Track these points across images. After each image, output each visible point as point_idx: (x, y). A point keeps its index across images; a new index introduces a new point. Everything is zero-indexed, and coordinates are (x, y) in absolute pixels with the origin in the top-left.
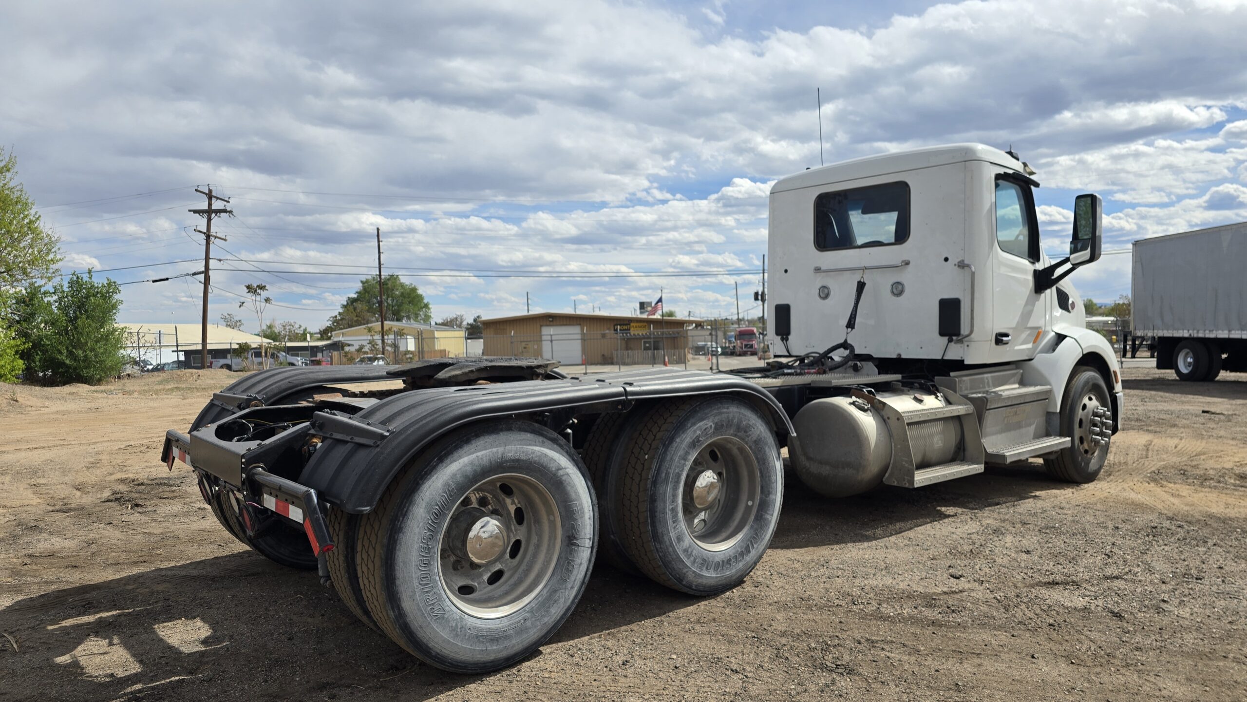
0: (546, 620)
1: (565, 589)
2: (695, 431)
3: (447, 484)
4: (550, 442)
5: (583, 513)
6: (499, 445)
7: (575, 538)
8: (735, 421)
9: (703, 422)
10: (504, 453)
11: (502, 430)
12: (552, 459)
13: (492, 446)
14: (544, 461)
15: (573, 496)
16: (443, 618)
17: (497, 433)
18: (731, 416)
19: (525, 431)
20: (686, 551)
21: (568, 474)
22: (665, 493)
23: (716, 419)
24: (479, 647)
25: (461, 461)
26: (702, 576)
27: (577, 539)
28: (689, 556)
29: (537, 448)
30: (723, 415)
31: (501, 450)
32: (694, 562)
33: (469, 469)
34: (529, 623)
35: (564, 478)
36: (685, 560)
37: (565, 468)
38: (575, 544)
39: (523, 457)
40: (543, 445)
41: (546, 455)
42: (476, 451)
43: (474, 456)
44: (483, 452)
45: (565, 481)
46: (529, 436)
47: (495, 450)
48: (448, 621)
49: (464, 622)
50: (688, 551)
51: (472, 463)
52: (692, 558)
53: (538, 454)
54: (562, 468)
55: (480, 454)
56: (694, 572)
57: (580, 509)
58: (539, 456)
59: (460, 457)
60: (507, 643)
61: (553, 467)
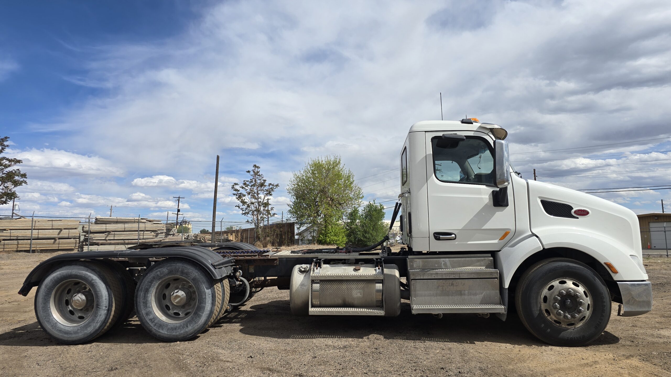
0: (86, 331)
1: (94, 322)
2: (157, 272)
3: (51, 280)
4: (91, 270)
5: (102, 297)
6: (70, 269)
7: (98, 305)
8: (180, 270)
9: (161, 269)
10: (71, 272)
11: (73, 265)
12: (90, 276)
13: (67, 270)
14: (87, 276)
15: (98, 290)
16: (49, 321)
17: (71, 266)
18: (177, 267)
19: (82, 266)
20: (151, 320)
21: (96, 282)
22: (140, 295)
23: (169, 268)
24: (61, 334)
25: (57, 273)
26: (159, 332)
27: (99, 306)
28: (152, 322)
29: (84, 272)
30: (173, 267)
31: (70, 271)
32: (155, 325)
33: (59, 276)
34: (79, 331)
35: (94, 283)
36: (150, 323)
37: (95, 280)
38: (98, 308)
39: (78, 274)
40: (87, 271)
41: (87, 275)
42: (62, 270)
43: (61, 272)
44: (64, 271)
45: (95, 284)
46: (82, 267)
47: (68, 271)
48: (50, 323)
49: (56, 325)
50: (152, 320)
51: (60, 274)
52: (154, 324)
53: (84, 274)
54: (93, 280)
55: (63, 271)
56: (155, 329)
57: (101, 295)
58: (84, 275)
59: (57, 272)
60: (70, 336)
61: (90, 279)
